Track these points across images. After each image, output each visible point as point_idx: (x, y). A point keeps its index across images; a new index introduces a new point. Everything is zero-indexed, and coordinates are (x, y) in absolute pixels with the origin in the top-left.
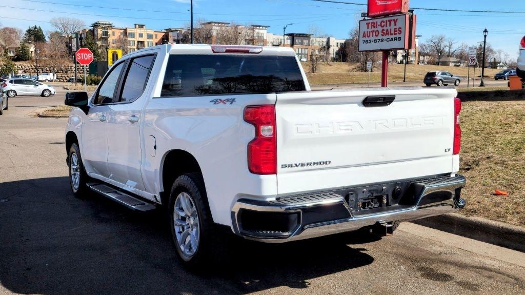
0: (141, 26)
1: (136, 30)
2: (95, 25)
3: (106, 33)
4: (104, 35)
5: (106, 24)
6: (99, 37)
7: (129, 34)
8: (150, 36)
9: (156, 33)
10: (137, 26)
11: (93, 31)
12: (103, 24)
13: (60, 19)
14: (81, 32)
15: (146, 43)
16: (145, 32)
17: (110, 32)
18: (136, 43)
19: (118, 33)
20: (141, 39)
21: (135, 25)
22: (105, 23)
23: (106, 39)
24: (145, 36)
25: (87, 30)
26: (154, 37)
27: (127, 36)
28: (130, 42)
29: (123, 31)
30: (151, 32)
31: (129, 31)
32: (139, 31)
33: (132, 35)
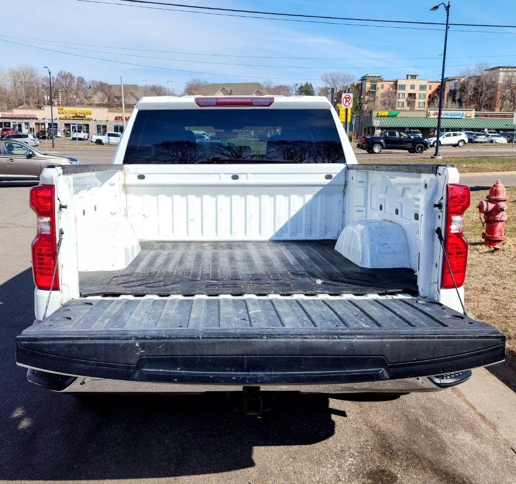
0: (414, 77)
1: (407, 81)
2: (364, 79)
3: (374, 87)
4: (372, 89)
5: (375, 77)
6: (367, 91)
7: (400, 86)
8: (423, 87)
9: (431, 84)
10: (409, 76)
11: (361, 84)
12: (372, 77)
13: (330, 74)
14: (349, 87)
15: (417, 96)
16: (417, 83)
17: (379, 85)
18: (407, 95)
19: (387, 86)
20: (412, 91)
21: (407, 76)
22: (373, 75)
23: (374, 93)
24: (417, 87)
25: (356, 84)
26: (428, 87)
27: (396, 89)
28: (399, 95)
29: (393, 82)
30: (424, 83)
31: (400, 83)
32: (411, 82)
33: (403, 87)
